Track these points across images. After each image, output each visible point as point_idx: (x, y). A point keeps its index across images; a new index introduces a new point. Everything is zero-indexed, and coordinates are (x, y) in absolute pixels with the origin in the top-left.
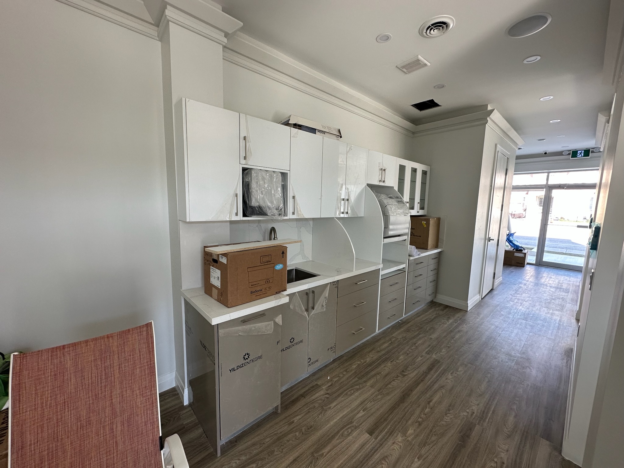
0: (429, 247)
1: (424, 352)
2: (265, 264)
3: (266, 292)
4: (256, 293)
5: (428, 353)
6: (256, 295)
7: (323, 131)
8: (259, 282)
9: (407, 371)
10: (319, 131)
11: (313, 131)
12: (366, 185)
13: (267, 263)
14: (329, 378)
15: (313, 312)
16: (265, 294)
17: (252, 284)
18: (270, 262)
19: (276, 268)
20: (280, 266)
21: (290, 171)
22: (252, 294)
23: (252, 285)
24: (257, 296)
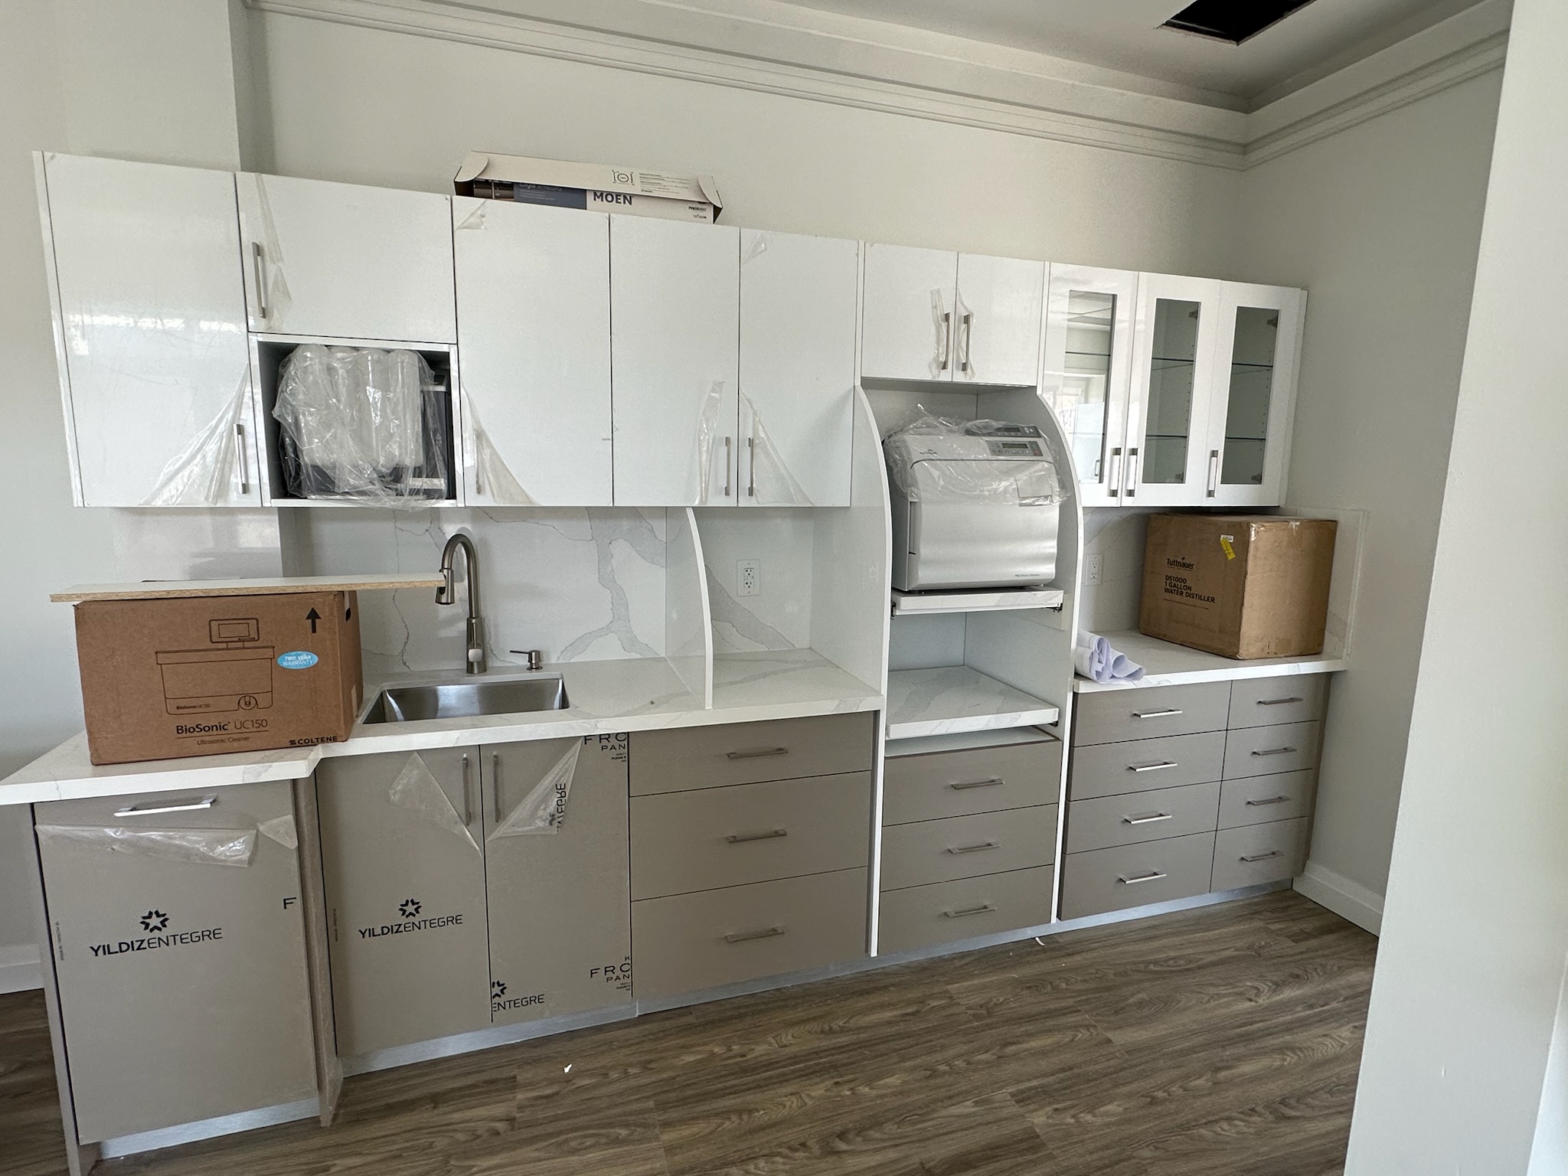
0: (1246, 646)
1: (1009, 1091)
2: (231, 645)
3: (247, 735)
4: (201, 734)
5: (1021, 1098)
6: (202, 738)
7: (618, 195)
8: (210, 701)
9: (859, 1139)
10: (599, 195)
11: (573, 197)
12: (858, 383)
13: (240, 645)
14: (567, 1070)
15: (503, 830)
16: (239, 740)
17: (182, 703)
18: (253, 640)
19: (285, 664)
20: (301, 658)
21: (457, 344)
22: (184, 735)
23: (178, 708)
24: (203, 742)
